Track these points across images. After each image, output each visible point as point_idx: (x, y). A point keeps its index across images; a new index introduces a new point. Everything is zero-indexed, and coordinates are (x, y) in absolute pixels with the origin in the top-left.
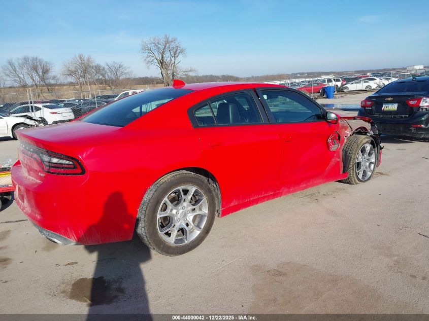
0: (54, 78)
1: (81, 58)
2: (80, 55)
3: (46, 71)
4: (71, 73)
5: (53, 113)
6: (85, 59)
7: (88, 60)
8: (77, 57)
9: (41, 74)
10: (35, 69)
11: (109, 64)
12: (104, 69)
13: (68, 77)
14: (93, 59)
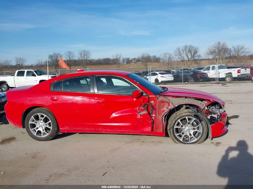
0: (199, 56)
1: (219, 44)
2: (219, 42)
3: (196, 52)
4: (212, 53)
5: (162, 77)
6: (221, 45)
7: (223, 45)
8: (217, 43)
9: (192, 54)
10: (190, 51)
11: (235, 47)
12: (231, 50)
13: (209, 55)
14: (226, 44)
